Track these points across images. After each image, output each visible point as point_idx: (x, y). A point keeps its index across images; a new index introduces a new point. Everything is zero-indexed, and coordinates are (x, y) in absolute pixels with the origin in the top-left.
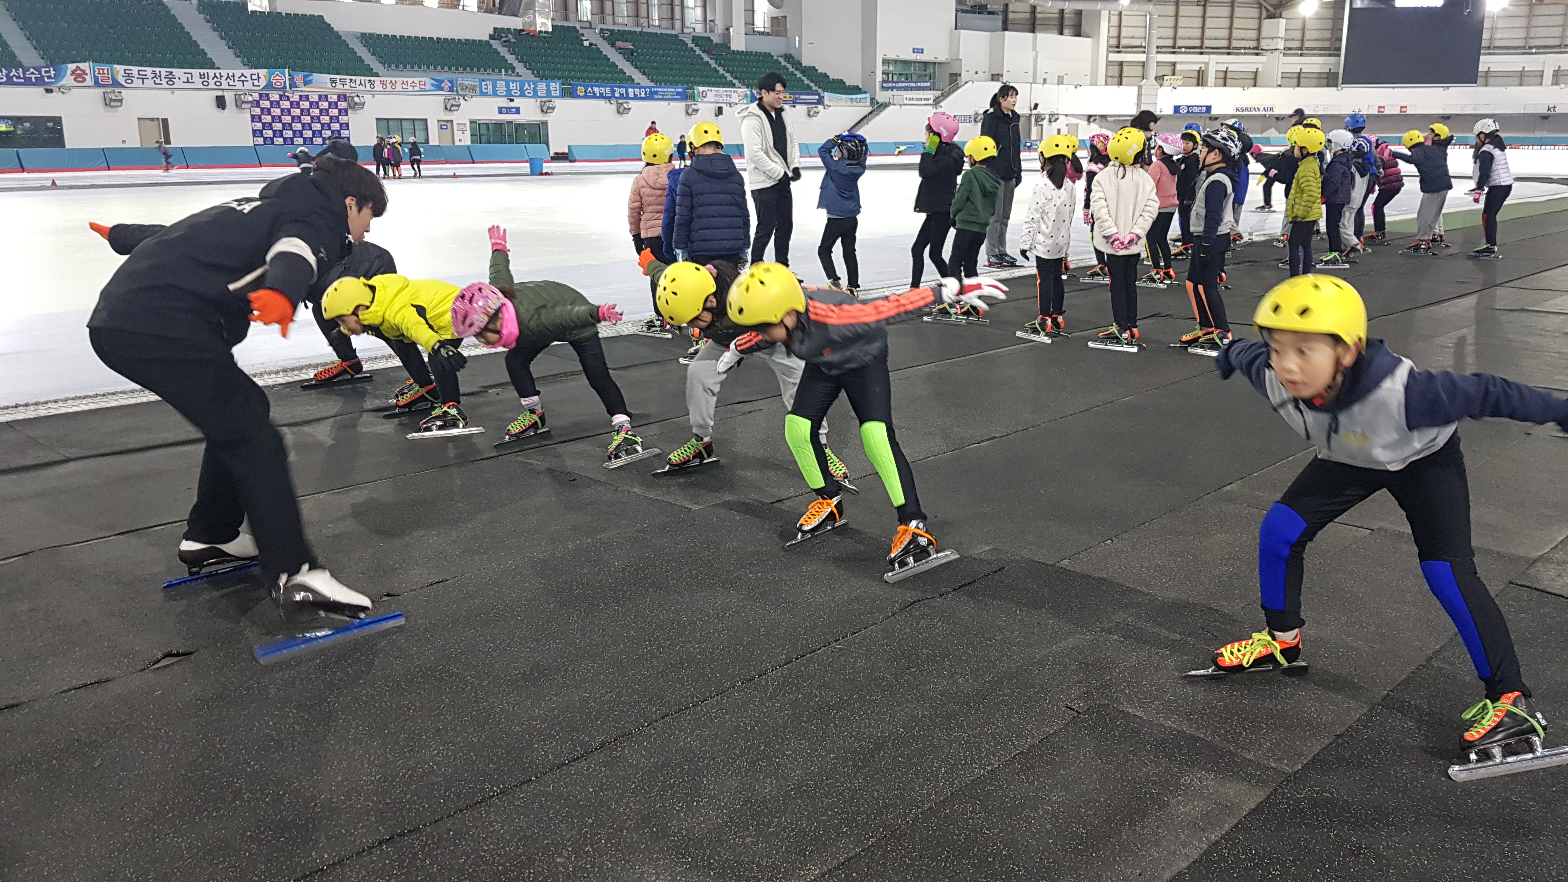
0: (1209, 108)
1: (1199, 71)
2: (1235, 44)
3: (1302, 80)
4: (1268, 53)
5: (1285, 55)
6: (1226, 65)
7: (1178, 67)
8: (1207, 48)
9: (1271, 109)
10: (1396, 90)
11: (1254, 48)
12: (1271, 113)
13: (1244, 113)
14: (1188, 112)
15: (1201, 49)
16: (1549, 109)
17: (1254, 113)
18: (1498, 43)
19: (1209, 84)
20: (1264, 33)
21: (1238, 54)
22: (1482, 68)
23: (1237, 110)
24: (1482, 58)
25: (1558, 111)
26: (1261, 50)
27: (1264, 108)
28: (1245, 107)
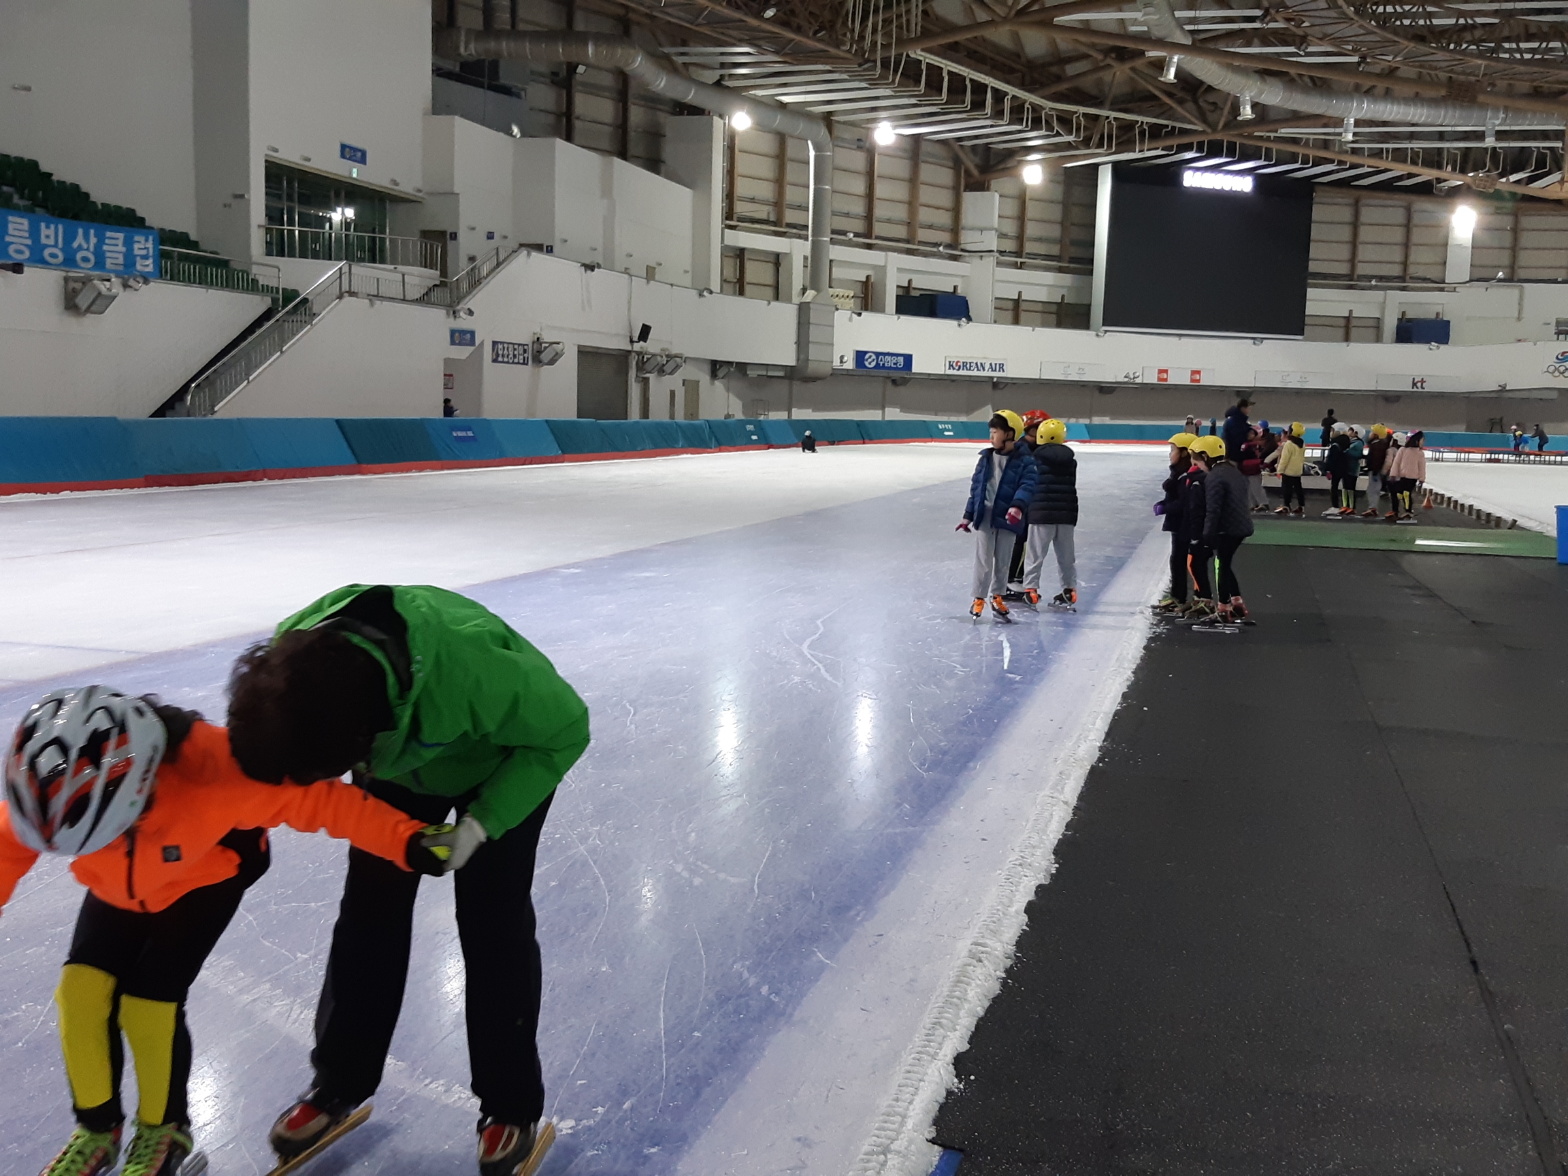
0: (908, 360)
1: (866, 285)
2: (920, 234)
3: (1021, 314)
4: (976, 261)
5: (999, 264)
6: (910, 276)
8: (877, 238)
9: (1001, 367)
10: (1184, 340)
11: (950, 246)
12: (1001, 374)
13: (960, 372)
14: (878, 365)
15: (867, 237)
16: (1414, 384)
17: (975, 373)
19: (887, 309)
20: (968, 218)
21: (925, 255)
22: (1310, 309)
23: (950, 365)
24: (1311, 293)
25: (1429, 388)
26: (963, 250)
27: (991, 364)
28: (961, 361)
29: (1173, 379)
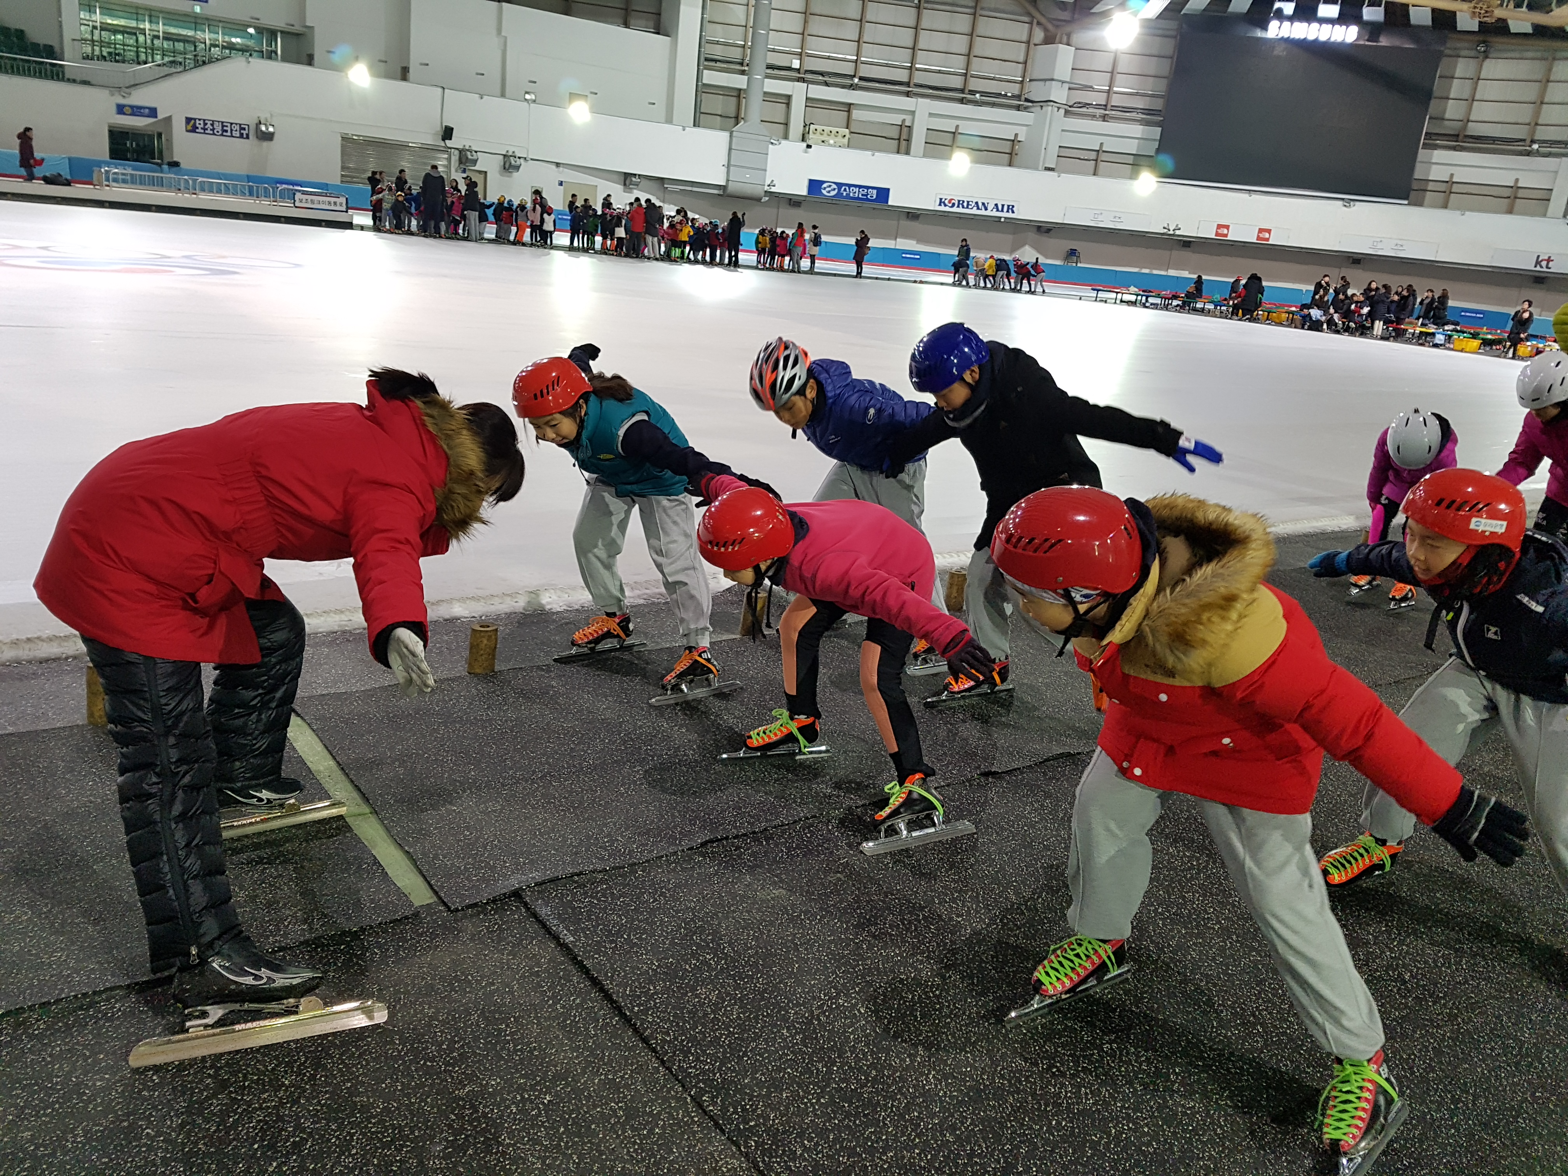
0: (883, 193)
1: (899, 126)
2: (974, 84)
3: (1102, 165)
4: (1038, 109)
5: (1067, 115)
6: (954, 122)
7: (856, 114)
8: (915, 86)
9: (1011, 208)
10: (1255, 197)
11: (1014, 97)
12: (1010, 215)
13: (955, 209)
14: (839, 194)
15: (907, 86)
16: (1539, 263)
17: (975, 211)
18: (1474, 129)
20: (1035, 71)
21: (978, 103)
22: (1425, 172)
23: (941, 202)
24: (1428, 154)
25: (1555, 268)
26: (1027, 100)
27: (996, 205)
28: (957, 199)
29: (1233, 235)
